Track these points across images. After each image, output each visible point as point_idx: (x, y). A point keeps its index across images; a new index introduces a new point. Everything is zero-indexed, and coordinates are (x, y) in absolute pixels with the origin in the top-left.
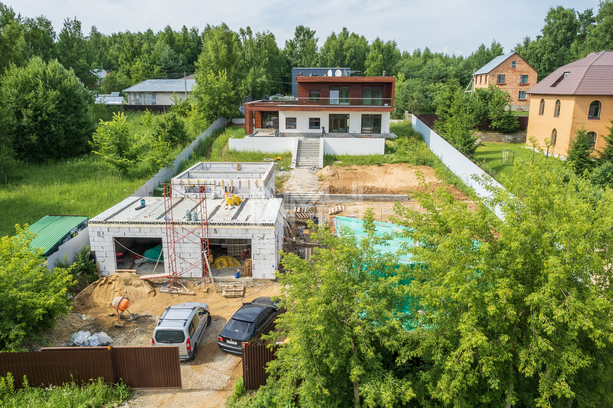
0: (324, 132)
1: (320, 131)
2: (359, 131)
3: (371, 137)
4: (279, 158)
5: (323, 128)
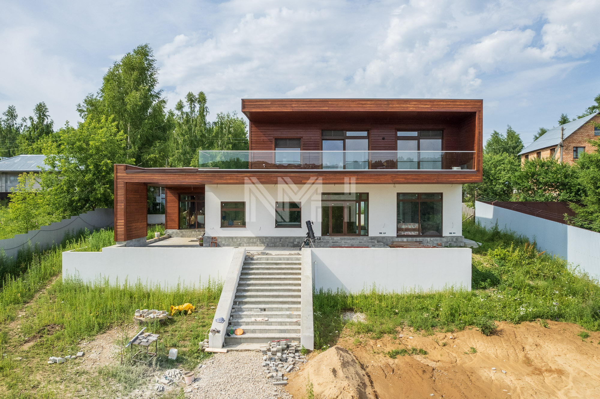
0: (310, 233)
1: (301, 232)
2: (391, 232)
3: (420, 245)
4: (185, 306)
5: (309, 224)
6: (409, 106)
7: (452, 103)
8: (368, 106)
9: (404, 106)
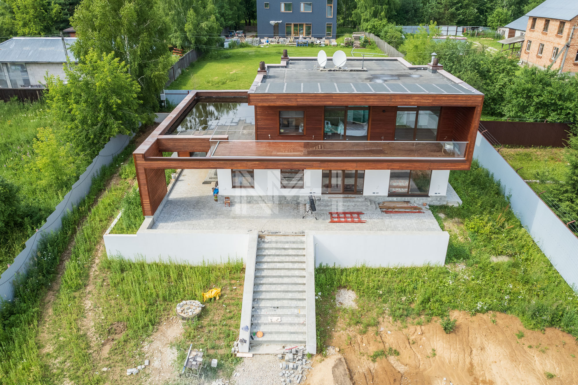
2: (384, 191)
6: (411, 100)
7: (453, 98)
8: (371, 100)
9: (406, 100)
